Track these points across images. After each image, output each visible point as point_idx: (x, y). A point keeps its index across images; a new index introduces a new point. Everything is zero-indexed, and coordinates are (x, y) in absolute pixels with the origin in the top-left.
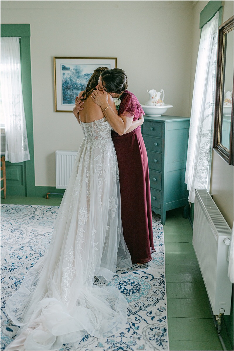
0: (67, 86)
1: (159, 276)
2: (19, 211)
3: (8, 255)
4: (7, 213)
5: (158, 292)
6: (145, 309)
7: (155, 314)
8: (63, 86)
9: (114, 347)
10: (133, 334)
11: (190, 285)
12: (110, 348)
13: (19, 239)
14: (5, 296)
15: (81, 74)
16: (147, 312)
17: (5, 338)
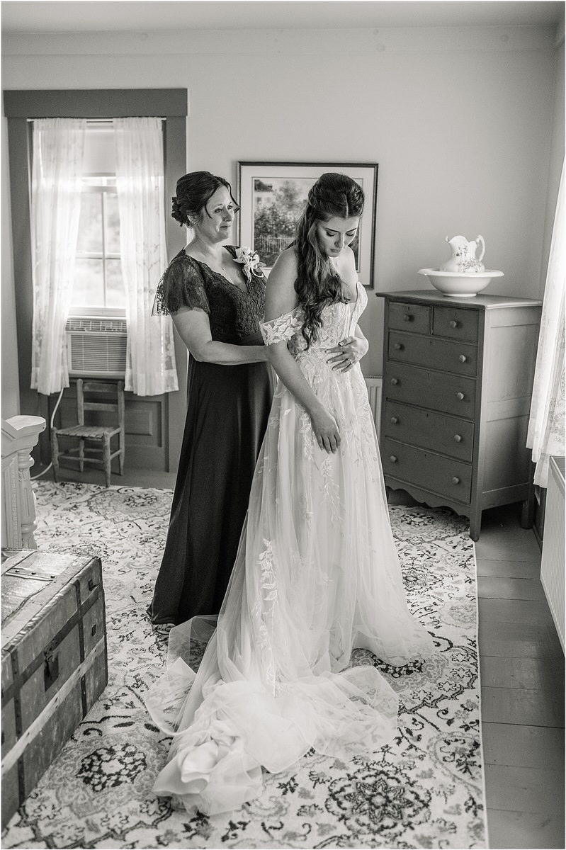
0: (265, 226)
1: (466, 643)
2: (153, 500)
3: (138, 588)
4: (128, 505)
5: (461, 673)
6: (434, 705)
7: (455, 715)
8: (255, 227)
9: (369, 771)
10: (408, 750)
11: (532, 662)
12: (361, 771)
13: (158, 558)
14: (139, 665)
15: (297, 201)
16: (437, 710)
17: (144, 742)
